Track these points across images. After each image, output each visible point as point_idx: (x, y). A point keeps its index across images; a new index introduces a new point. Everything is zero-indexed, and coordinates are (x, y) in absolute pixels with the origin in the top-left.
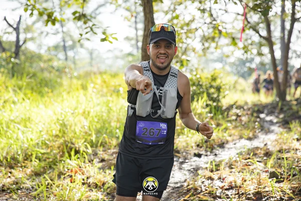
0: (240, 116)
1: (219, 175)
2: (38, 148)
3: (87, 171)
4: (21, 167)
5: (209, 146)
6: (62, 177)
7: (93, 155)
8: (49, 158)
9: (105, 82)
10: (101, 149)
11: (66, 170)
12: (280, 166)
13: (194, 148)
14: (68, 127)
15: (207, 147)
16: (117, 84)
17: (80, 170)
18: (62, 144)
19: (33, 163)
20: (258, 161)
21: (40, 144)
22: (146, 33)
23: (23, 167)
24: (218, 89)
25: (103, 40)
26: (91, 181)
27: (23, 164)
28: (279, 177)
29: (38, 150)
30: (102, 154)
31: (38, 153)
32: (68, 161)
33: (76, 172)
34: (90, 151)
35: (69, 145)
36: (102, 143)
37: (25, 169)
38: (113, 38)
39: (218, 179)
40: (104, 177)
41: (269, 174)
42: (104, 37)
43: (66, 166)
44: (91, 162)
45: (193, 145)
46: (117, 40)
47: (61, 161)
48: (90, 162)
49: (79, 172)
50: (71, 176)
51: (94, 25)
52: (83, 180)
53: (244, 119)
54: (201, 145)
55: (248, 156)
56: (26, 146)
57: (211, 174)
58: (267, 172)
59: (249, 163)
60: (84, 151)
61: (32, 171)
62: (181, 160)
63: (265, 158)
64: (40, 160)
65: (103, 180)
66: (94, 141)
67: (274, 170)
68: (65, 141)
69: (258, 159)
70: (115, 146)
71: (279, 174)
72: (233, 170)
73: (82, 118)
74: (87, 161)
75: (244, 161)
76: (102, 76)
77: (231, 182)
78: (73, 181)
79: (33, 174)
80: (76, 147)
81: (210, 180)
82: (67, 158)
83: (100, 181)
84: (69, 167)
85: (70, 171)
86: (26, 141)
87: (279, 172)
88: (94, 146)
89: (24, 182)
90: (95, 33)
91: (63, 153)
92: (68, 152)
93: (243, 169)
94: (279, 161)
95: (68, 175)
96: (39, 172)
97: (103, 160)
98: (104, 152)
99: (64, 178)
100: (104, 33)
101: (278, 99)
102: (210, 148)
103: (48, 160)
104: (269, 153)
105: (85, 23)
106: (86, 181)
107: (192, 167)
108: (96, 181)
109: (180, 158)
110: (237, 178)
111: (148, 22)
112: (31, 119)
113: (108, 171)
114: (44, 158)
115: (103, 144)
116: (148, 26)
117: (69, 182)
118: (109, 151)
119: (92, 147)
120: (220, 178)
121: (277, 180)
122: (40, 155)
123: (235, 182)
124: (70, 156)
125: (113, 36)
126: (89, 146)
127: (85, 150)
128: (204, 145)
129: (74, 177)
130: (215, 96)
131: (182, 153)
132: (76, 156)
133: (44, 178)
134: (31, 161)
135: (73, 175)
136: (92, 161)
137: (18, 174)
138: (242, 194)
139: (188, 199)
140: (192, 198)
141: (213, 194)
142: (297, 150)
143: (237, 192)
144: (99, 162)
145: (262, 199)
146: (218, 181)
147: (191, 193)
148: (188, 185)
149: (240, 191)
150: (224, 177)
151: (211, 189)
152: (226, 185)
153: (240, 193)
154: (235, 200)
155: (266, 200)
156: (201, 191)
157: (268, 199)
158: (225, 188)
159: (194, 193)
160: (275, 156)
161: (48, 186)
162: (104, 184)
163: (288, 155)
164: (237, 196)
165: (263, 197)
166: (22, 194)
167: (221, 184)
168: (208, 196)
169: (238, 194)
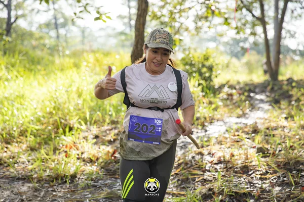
0: (231, 95)
1: (209, 151)
2: (33, 124)
3: (82, 147)
5: (200, 124)
6: (57, 152)
8: (43, 135)
9: (97, 60)
10: (95, 126)
11: (61, 146)
12: (267, 142)
14: (62, 105)
15: (198, 124)
16: (110, 62)
17: (75, 146)
18: (56, 121)
19: (28, 139)
20: (246, 138)
21: (35, 121)
22: (140, 12)
23: (18, 143)
24: (210, 69)
25: (97, 19)
26: (85, 156)
27: (19, 140)
28: (266, 153)
29: (33, 126)
30: (96, 131)
31: (33, 129)
32: (63, 137)
33: (71, 148)
34: (84, 127)
35: (64, 122)
36: (95, 120)
37: (21, 144)
38: (107, 17)
39: (208, 154)
40: (99, 152)
41: (255, 150)
42: (98, 16)
43: (61, 142)
44: (86, 138)
46: (111, 19)
47: (55, 137)
48: (84, 138)
49: (73, 147)
50: (66, 152)
51: (87, 4)
52: (78, 155)
53: (235, 97)
55: (237, 133)
56: (21, 122)
57: (201, 150)
58: (254, 147)
59: (238, 140)
60: (78, 128)
61: (28, 147)
63: (253, 135)
64: (35, 136)
65: (97, 155)
66: (88, 118)
67: (260, 146)
68: (60, 118)
69: (247, 136)
70: (109, 124)
71: (265, 150)
72: (223, 146)
73: (76, 96)
74: (82, 138)
75: (232, 137)
76: (95, 55)
77: (220, 157)
78: (68, 157)
79: (29, 149)
80: (70, 124)
81: (200, 156)
82: (62, 134)
83: (94, 156)
84: (64, 143)
85: (64, 147)
86: (21, 117)
87: (265, 148)
88: (88, 123)
89: (20, 156)
90: (89, 12)
91: (58, 129)
92: (62, 128)
93: (232, 145)
94: (266, 137)
95: (63, 151)
96: (34, 147)
97: (97, 137)
98: (98, 129)
99: (59, 153)
100: (98, 12)
101: (270, 79)
102: (201, 125)
103: (42, 136)
104: (258, 130)
105: (79, 2)
106: (80, 156)
108: (90, 156)
110: (226, 154)
111: (142, 2)
112: (25, 96)
113: (103, 147)
114: (39, 135)
116: (142, 6)
117: (64, 157)
118: (103, 128)
119: (86, 124)
120: (209, 154)
121: (264, 155)
122: (35, 131)
123: (224, 157)
124: (64, 132)
125: (107, 15)
126: (83, 123)
127: (79, 126)
128: (196, 123)
129: (69, 153)
130: (207, 75)
132: (71, 132)
133: (40, 153)
134: (26, 137)
135: (68, 150)
137: (14, 149)
138: (231, 168)
139: (179, 173)
140: (183, 172)
141: (202, 168)
142: (284, 127)
143: (225, 166)
144: (93, 139)
145: (249, 172)
146: (208, 156)
147: (181, 168)
148: (179, 160)
149: (228, 165)
150: (213, 152)
151: (201, 164)
152: (215, 160)
153: (229, 167)
154: (223, 174)
155: (252, 174)
156: (192, 166)
157: (254, 172)
158: (214, 162)
159: (185, 167)
160: (263, 133)
161: (44, 161)
162: (97, 159)
163: (275, 132)
164: (225, 169)
165: (250, 170)
166: (19, 167)
167: (211, 159)
168: (197, 170)
169: (226, 168)
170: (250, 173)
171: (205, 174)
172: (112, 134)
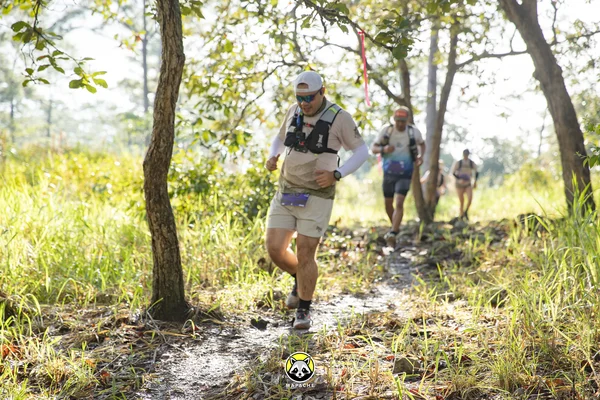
0: (345, 249)
3: (30, 352)
5: (282, 307)
7: (44, 318)
9: (75, 170)
10: (62, 307)
12: (416, 350)
13: (253, 309)
15: (277, 308)
16: (101, 174)
17: (15, 349)
20: (375, 339)
22: (165, 76)
26: (37, 371)
28: (413, 371)
30: (64, 318)
33: (6, 353)
34: (38, 308)
36: (64, 294)
38: (97, 82)
40: (66, 364)
41: (393, 364)
42: (78, 78)
44: (40, 334)
45: (251, 303)
46: (105, 85)
48: (36, 332)
49: (12, 352)
51: (57, 52)
52: (21, 369)
53: (354, 256)
54: (266, 304)
55: (356, 328)
58: (390, 359)
59: (358, 343)
60: (25, 311)
62: (225, 334)
63: (388, 333)
65: (62, 369)
66: (48, 288)
67: (404, 356)
69: (375, 335)
70: (92, 302)
71: (412, 365)
72: (327, 355)
73: (25, 243)
74: (31, 332)
75: (348, 338)
76: (68, 158)
77: (322, 379)
80: (8, 302)
83: (57, 372)
87: (413, 361)
88: (48, 300)
90: (60, 70)
93: (345, 353)
94: (414, 339)
97: (64, 330)
98: (68, 314)
100: (78, 71)
101: (418, 220)
102: (283, 311)
104: (397, 323)
105: (39, 47)
106: (26, 372)
107: (246, 348)
108: (48, 373)
109: (222, 328)
110: (333, 371)
111: (171, 54)
113: (74, 353)
115: (66, 297)
116: (170, 62)
118: (79, 311)
119: (40, 302)
121: (409, 376)
123: (329, 379)
125: (98, 77)
126: (36, 301)
127: (28, 307)
128: (273, 305)
131: (229, 319)
132: (9, 320)
136: (43, 330)
142: (448, 318)
144: (56, 334)
148: (237, 384)
151: (282, 393)
156: (263, 396)
160: (407, 330)
163: (433, 328)
172: (98, 326)
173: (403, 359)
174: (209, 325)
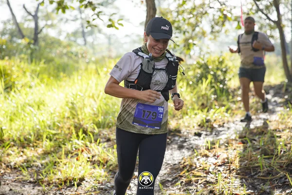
1: (214, 152)
2: (50, 129)
3: (93, 150)
4: (33, 146)
5: (210, 126)
6: (70, 155)
8: (59, 139)
10: (107, 129)
11: (74, 149)
12: (272, 144)
13: (196, 128)
15: (207, 127)
17: (86, 149)
18: (71, 125)
19: (44, 143)
21: (52, 126)
23: (35, 147)
26: (96, 158)
27: (35, 144)
28: (270, 154)
29: (49, 131)
30: (109, 134)
32: (75, 140)
33: (82, 151)
34: (96, 131)
35: (78, 126)
36: (108, 123)
37: (37, 148)
38: (119, 24)
39: (213, 156)
40: (108, 155)
42: (110, 23)
43: (73, 146)
45: (195, 125)
46: (123, 26)
48: (96, 141)
49: (85, 150)
51: (100, 12)
52: (89, 158)
54: (202, 125)
56: (38, 127)
57: (207, 152)
58: (259, 149)
59: (245, 141)
60: (91, 132)
61: (43, 151)
62: (181, 139)
64: (51, 140)
65: (106, 157)
66: (101, 122)
67: (263, 147)
71: (269, 151)
73: (92, 101)
74: (93, 141)
77: (224, 159)
78: (79, 159)
79: (43, 153)
80: (84, 128)
81: (205, 158)
82: (75, 138)
83: (104, 159)
84: (77, 146)
86: (37, 123)
87: (269, 149)
88: (102, 127)
89: (34, 160)
90: (102, 20)
92: (77, 133)
93: (237, 147)
94: (273, 139)
95: (76, 154)
96: (49, 151)
97: (108, 140)
98: (111, 133)
99: (72, 157)
100: (110, 20)
101: (286, 81)
102: (210, 128)
105: (93, 10)
106: (91, 159)
107: (191, 146)
108: (100, 159)
109: (181, 137)
110: (230, 155)
111: (150, 8)
113: (111, 150)
114: (55, 139)
115: (109, 125)
116: (150, 12)
117: (75, 159)
119: (98, 127)
120: (215, 156)
122: (51, 136)
123: (228, 159)
124: (78, 136)
126: (96, 127)
127: (92, 130)
128: (205, 125)
129: (80, 156)
130: (222, 78)
131: (184, 132)
133: (53, 157)
134: (43, 141)
135: (79, 154)
137: (30, 153)
138: (233, 170)
139: (183, 175)
140: (187, 174)
141: (206, 170)
143: (228, 168)
144: (105, 142)
145: (251, 173)
146: (213, 158)
147: (186, 170)
148: (184, 162)
149: (231, 167)
150: (219, 154)
151: (205, 166)
152: (219, 161)
153: (231, 169)
154: (226, 175)
155: (254, 175)
156: (196, 167)
157: (256, 174)
158: (218, 164)
159: (189, 170)
160: (269, 134)
161: (56, 164)
162: (107, 162)
163: (283, 134)
164: (228, 171)
165: (252, 172)
166: (32, 171)
167: (215, 161)
168: (201, 172)
169: (229, 169)
170: (253, 174)
171: (208, 176)
173: (265, 149)
174: (174, 136)
